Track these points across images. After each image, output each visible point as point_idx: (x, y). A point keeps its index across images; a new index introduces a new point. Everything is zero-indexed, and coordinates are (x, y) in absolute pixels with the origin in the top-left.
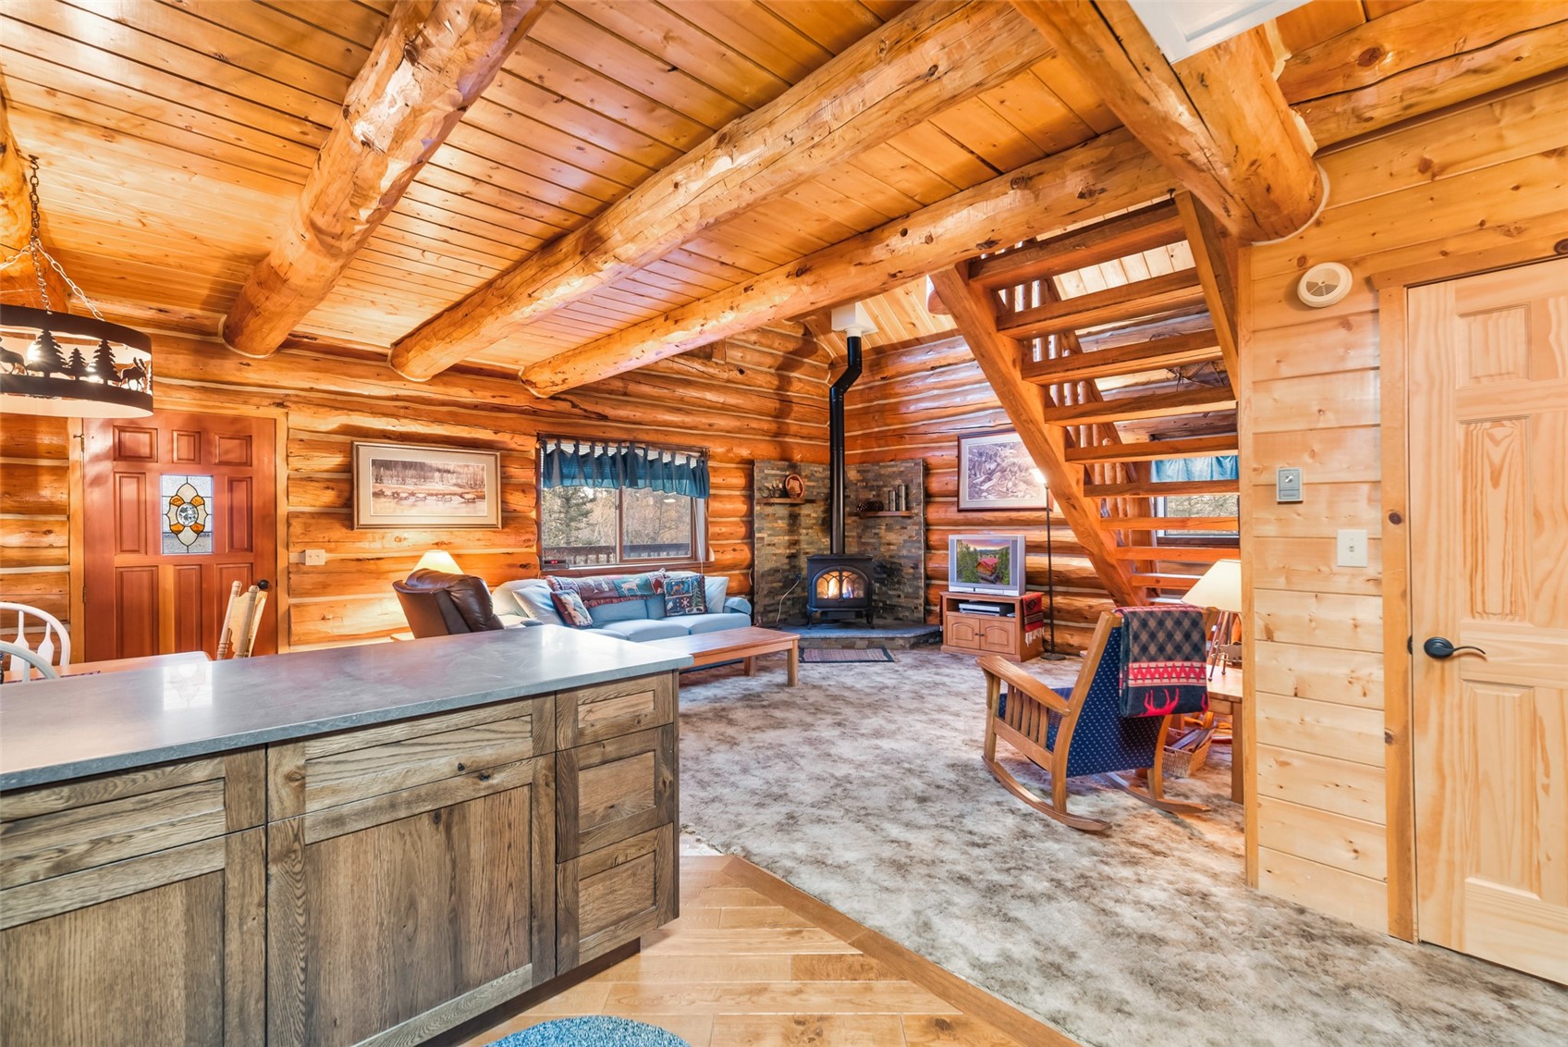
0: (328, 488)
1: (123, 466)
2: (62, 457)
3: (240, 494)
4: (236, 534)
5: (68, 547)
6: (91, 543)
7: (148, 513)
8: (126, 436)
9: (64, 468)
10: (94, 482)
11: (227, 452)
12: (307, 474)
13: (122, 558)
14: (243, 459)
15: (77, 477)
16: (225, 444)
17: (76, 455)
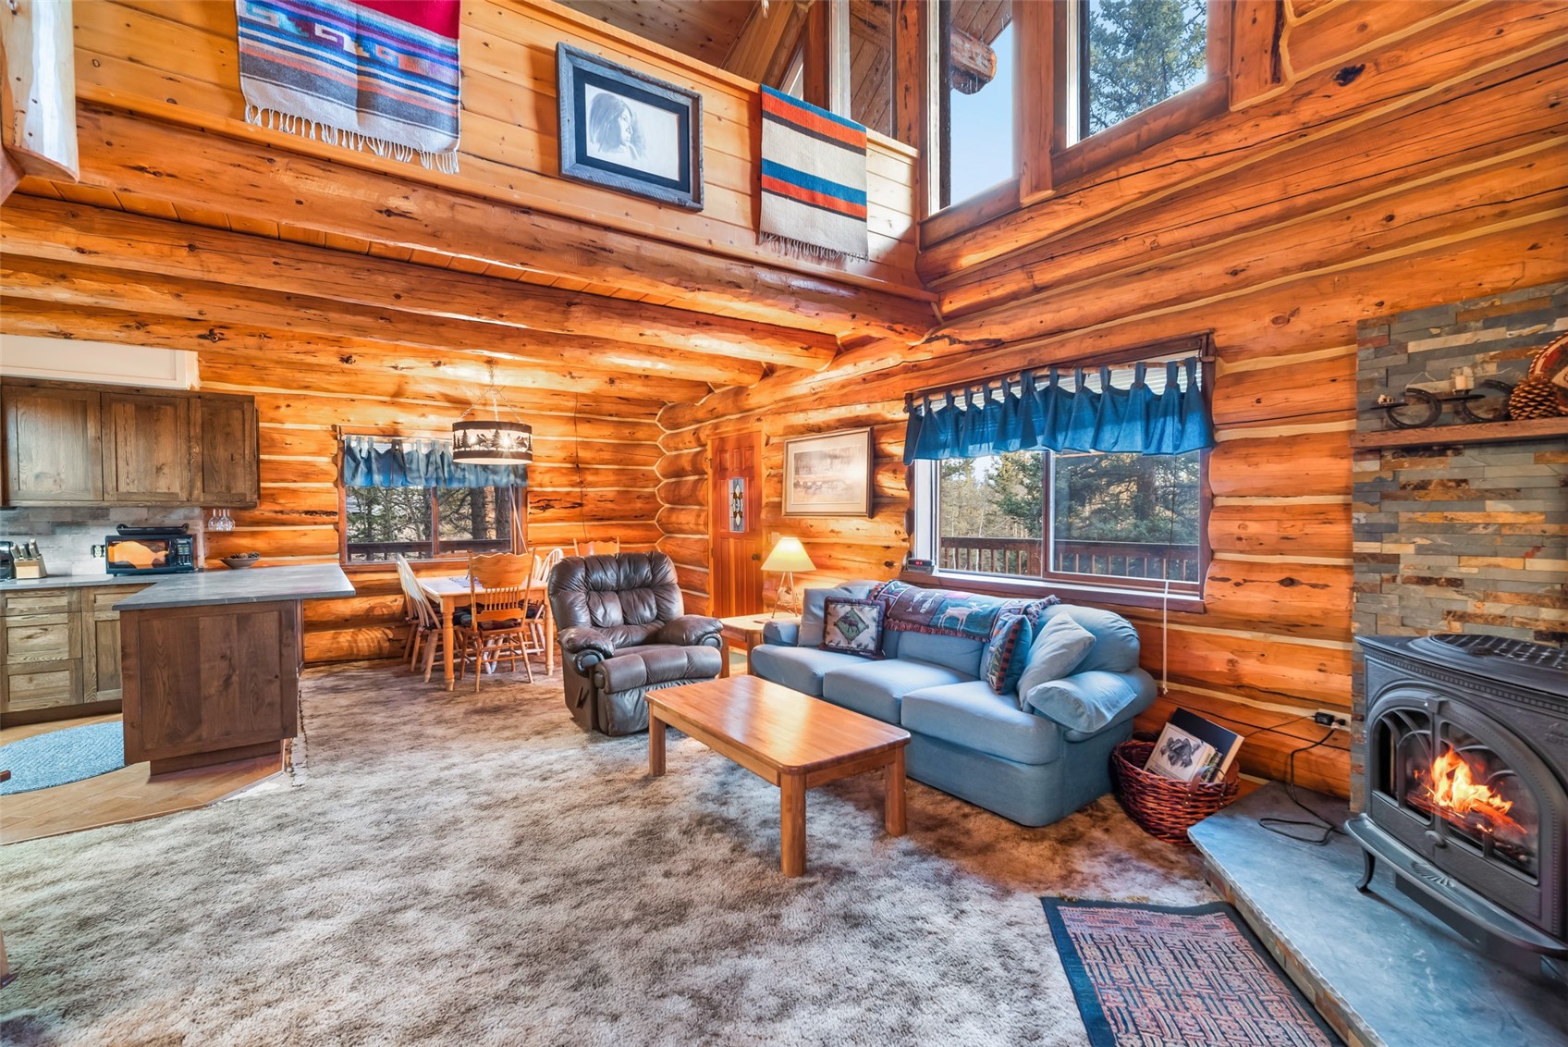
1: (721, 475)
2: (705, 472)
3: (752, 491)
4: (750, 519)
5: (706, 524)
6: (714, 522)
7: (726, 502)
8: (722, 456)
9: (707, 479)
10: (715, 486)
11: (747, 460)
12: (775, 471)
13: (721, 532)
14: (752, 465)
15: (710, 484)
16: (747, 454)
17: (709, 471)
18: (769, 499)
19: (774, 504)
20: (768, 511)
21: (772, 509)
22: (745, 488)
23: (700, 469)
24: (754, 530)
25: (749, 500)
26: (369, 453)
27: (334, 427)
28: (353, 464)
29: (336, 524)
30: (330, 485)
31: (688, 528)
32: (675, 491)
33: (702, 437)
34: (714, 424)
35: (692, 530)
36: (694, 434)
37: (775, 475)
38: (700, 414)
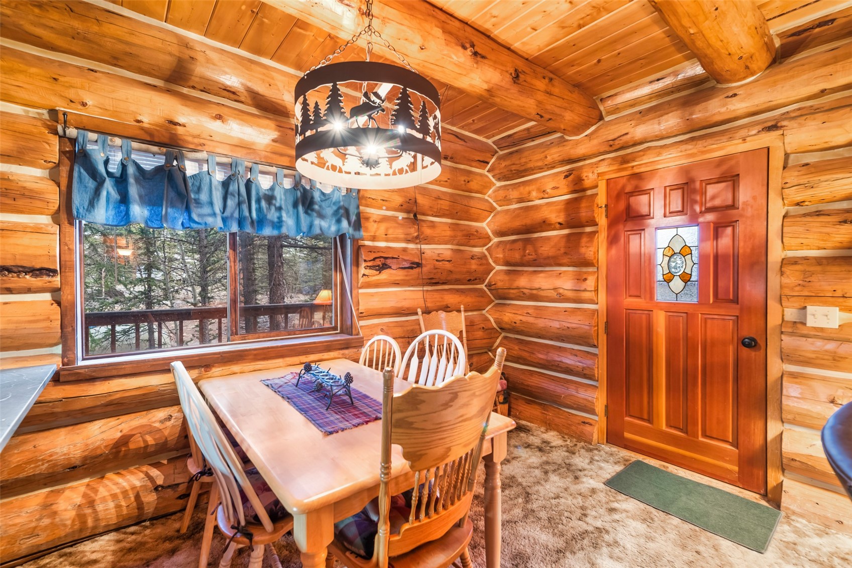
1: (630, 226)
2: (595, 224)
3: (725, 241)
4: (721, 284)
5: (596, 290)
6: (610, 290)
7: (646, 263)
8: (632, 199)
9: (594, 233)
10: (613, 240)
11: (713, 198)
12: (813, 208)
13: (629, 302)
14: (730, 202)
15: (602, 238)
16: (711, 190)
17: (602, 221)
18: (790, 254)
19: (819, 261)
20: (804, 272)
21: (819, 268)
22: (702, 239)
23: (584, 220)
24: (736, 301)
25: (716, 257)
26: (124, 167)
27: (53, 112)
28: (91, 184)
29: (55, 291)
30: (44, 220)
31: (553, 294)
32: (524, 249)
33: (589, 177)
34: (613, 159)
35: (562, 299)
36: (566, 177)
37: (818, 213)
38: (581, 150)
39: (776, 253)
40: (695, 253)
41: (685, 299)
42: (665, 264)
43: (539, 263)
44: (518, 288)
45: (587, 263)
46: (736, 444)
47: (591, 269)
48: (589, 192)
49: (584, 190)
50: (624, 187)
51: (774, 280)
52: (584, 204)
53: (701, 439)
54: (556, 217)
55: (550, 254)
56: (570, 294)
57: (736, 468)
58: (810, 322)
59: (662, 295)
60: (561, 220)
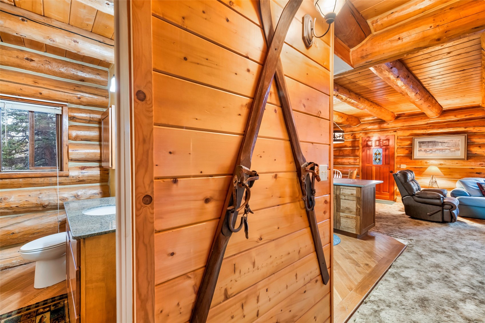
0: (406, 150)
1: (367, 148)
2: (359, 147)
3: (387, 152)
4: (386, 161)
5: (359, 162)
6: (363, 162)
7: (370, 156)
8: (368, 142)
9: (359, 149)
10: (363, 151)
11: (385, 143)
12: (402, 147)
13: (367, 165)
14: (388, 145)
15: (361, 150)
16: (384, 142)
17: (361, 146)
18: (399, 155)
19: (403, 156)
20: (400, 158)
21: (403, 158)
22: (383, 151)
23: (356, 146)
24: (389, 164)
25: (385, 155)
31: (348, 163)
32: (340, 153)
33: (358, 136)
34: (364, 133)
35: (350, 164)
36: (351, 135)
37: (403, 148)
38: (355, 130)
39: (396, 155)
40: (381, 154)
41: (379, 164)
42: (375, 157)
43: (344, 156)
44: (338, 162)
45: (357, 156)
46: (389, 192)
47: (358, 157)
48: (357, 139)
49: (356, 139)
50: (366, 139)
51: (396, 160)
52: (356, 142)
53: (382, 192)
54: (349, 144)
55: (347, 154)
56: (353, 163)
57: (389, 197)
58: (401, 167)
59: (374, 163)
60: (350, 146)
